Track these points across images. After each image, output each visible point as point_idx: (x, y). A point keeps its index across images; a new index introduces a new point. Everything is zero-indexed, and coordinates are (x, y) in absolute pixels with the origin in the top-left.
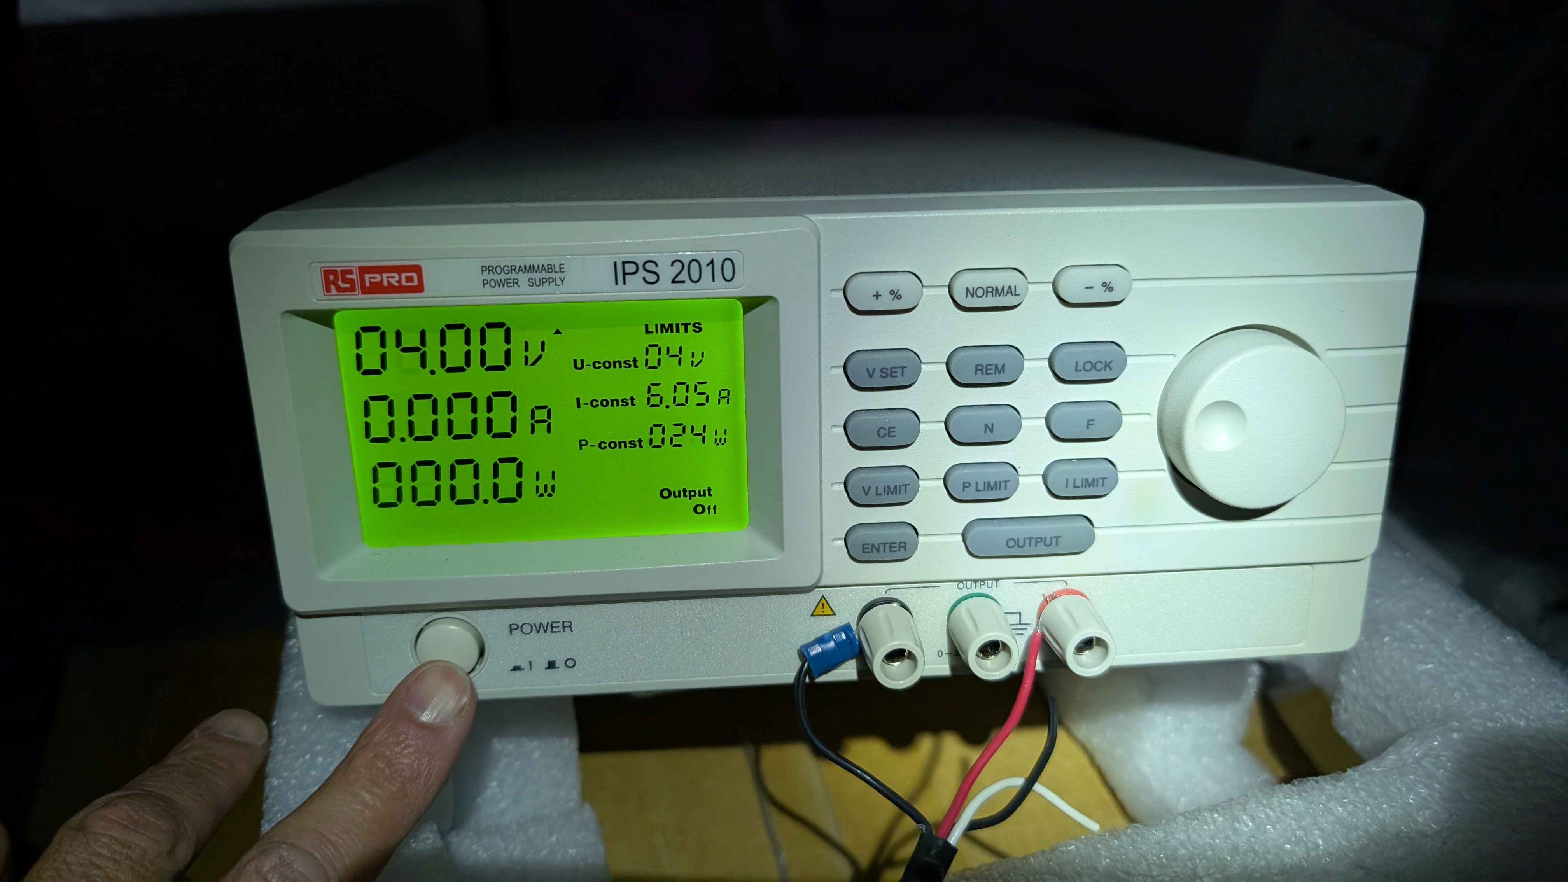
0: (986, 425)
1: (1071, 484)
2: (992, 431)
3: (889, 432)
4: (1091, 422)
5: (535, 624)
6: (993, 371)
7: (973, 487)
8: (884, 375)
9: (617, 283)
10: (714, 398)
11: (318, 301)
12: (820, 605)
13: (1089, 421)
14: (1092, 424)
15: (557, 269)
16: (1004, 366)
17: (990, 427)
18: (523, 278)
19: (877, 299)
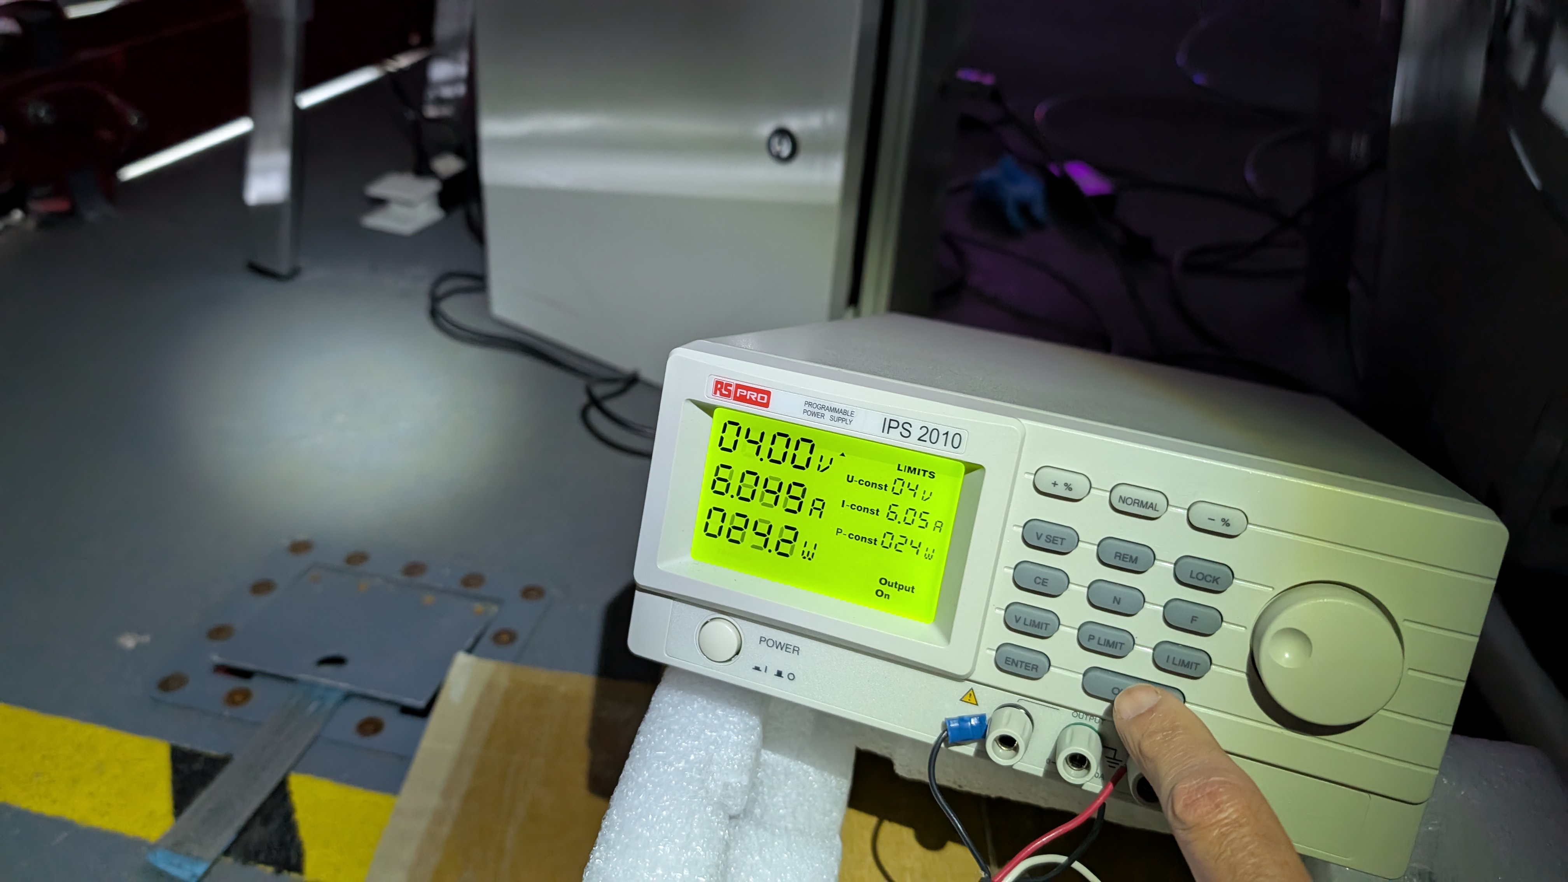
0: (1115, 598)
1: (1171, 660)
2: (1118, 603)
3: (1043, 582)
4: (1194, 618)
5: (776, 641)
6: (1128, 560)
7: (1096, 640)
8: (1048, 540)
9: (883, 432)
10: (931, 525)
11: (709, 398)
12: (968, 695)
13: (1193, 617)
14: (1196, 620)
15: (849, 414)
16: (1137, 558)
17: (1118, 600)
18: (828, 414)
19: (1054, 486)
